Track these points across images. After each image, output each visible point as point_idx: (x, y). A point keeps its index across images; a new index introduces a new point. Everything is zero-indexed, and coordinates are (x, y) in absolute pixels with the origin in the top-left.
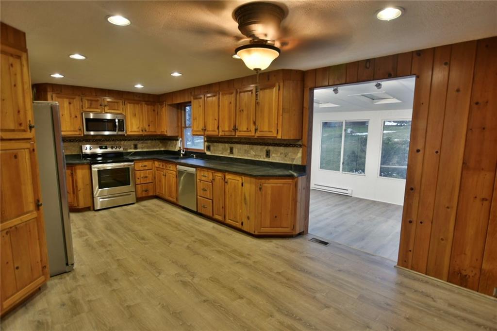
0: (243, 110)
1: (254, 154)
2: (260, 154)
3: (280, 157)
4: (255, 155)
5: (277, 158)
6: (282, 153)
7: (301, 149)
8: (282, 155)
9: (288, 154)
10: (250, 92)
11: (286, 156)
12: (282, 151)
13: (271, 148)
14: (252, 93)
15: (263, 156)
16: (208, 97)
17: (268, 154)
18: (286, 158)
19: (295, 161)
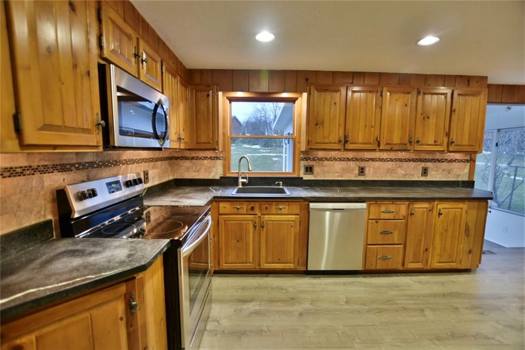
0: (428, 118)
1: (403, 173)
2: (412, 173)
3: (441, 174)
4: (404, 175)
5: (438, 176)
6: (445, 170)
7: (469, 164)
8: (444, 172)
9: (452, 171)
10: (443, 96)
11: (449, 173)
12: (445, 167)
13: (429, 165)
14: (446, 97)
15: (417, 174)
16: (354, 92)
17: (425, 172)
18: (450, 175)
19: (460, 177)
